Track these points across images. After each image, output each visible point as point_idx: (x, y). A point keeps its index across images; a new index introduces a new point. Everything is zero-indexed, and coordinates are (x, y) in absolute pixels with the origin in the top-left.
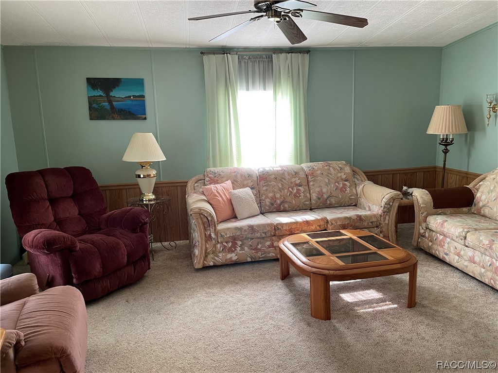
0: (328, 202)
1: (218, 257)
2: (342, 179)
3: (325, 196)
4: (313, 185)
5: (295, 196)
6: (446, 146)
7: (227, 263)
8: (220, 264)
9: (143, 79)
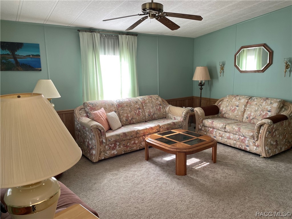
0: (154, 117)
1: (107, 153)
2: (158, 104)
3: (152, 114)
4: (146, 108)
5: (138, 114)
6: (201, 86)
7: (111, 156)
8: (108, 157)
9: (39, 44)
